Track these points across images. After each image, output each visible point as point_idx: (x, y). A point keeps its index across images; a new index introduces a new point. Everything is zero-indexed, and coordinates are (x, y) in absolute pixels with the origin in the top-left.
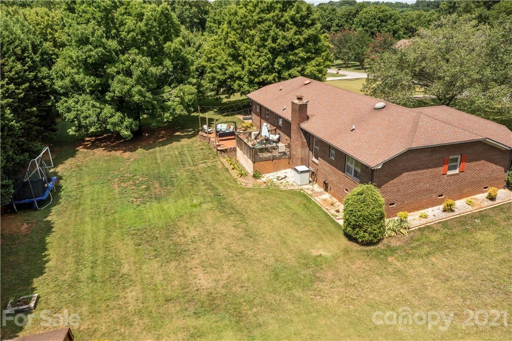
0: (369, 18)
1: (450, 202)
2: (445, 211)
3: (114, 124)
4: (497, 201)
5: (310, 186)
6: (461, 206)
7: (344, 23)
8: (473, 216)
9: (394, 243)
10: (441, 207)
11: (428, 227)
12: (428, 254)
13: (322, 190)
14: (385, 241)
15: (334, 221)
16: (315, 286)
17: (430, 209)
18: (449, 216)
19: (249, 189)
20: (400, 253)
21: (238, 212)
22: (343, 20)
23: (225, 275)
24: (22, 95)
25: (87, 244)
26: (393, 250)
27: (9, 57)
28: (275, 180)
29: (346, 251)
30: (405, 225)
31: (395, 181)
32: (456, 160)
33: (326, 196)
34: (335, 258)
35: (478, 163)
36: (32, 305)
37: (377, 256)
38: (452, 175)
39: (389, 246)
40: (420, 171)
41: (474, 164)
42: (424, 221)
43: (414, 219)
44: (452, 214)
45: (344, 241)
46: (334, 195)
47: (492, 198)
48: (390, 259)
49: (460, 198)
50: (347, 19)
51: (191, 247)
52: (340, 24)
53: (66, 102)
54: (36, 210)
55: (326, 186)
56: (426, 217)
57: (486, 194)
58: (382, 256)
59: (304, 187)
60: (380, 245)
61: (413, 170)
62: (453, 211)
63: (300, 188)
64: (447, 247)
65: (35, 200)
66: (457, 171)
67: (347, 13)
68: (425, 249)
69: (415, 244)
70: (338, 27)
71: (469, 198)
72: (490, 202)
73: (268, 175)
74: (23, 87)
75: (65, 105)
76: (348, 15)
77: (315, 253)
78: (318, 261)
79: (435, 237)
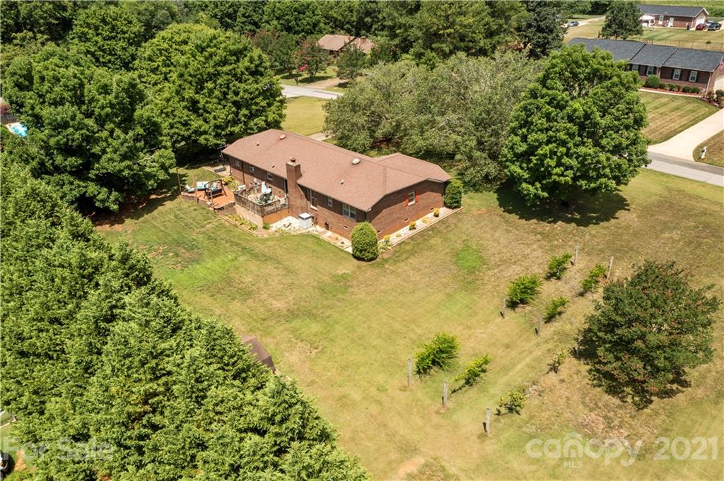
1: (413, 223)
2: (410, 229)
4: (440, 216)
5: (313, 228)
6: (420, 224)
8: (427, 230)
9: (386, 256)
10: (408, 227)
11: (403, 242)
12: (406, 259)
13: (324, 229)
14: (380, 256)
15: (343, 251)
16: (349, 290)
17: (401, 230)
18: (414, 232)
19: (267, 239)
20: (391, 261)
21: (270, 258)
23: (291, 298)
26: (386, 261)
28: (283, 228)
29: (359, 267)
30: (389, 244)
31: (379, 216)
32: (412, 195)
33: (329, 233)
34: (354, 272)
35: (426, 194)
37: (378, 266)
38: (411, 205)
39: (383, 259)
41: (423, 195)
42: (399, 239)
43: (394, 238)
44: (415, 230)
45: (355, 261)
46: (335, 232)
47: (437, 216)
48: (386, 266)
49: (418, 219)
51: (254, 288)
55: (327, 226)
56: (400, 236)
57: (433, 213)
58: (381, 265)
59: (310, 229)
60: (378, 259)
61: (388, 207)
62: (415, 229)
63: (307, 231)
64: (416, 252)
66: (414, 202)
68: (404, 256)
69: (398, 254)
71: (423, 218)
72: (436, 218)
73: (275, 225)
77: (340, 273)
78: (344, 277)
79: (408, 248)
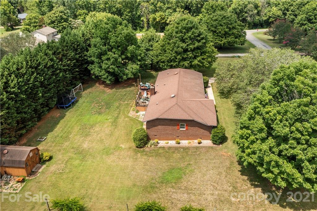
0: (310, 9)
1: (179, 140)
2: (176, 143)
3: (105, 78)
4: (202, 144)
6: (185, 143)
7: (296, 10)
8: (184, 148)
9: (147, 149)
10: (175, 141)
11: (164, 147)
17: (170, 141)
22: (296, 7)
24: (72, 65)
25: (68, 126)
27: (70, 51)
29: (130, 148)
30: (155, 144)
31: (156, 128)
32: (184, 125)
35: (195, 128)
36: (43, 140)
38: (182, 130)
40: (167, 126)
41: (192, 128)
43: (162, 143)
44: (179, 145)
47: (199, 143)
49: (187, 140)
50: (299, 7)
52: (293, 10)
53: (91, 66)
54: (64, 109)
56: (168, 144)
60: (142, 149)
61: (163, 125)
64: (160, 155)
65: (65, 106)
66: (185, 129)
67: (300, 3)
69: (152, 152)
70: (292, 12)
71: (190, 141)
73: (141, 112)
74: (73, 62)
75: (91, 67)
76: (300, 5)
79: (161, 151)
